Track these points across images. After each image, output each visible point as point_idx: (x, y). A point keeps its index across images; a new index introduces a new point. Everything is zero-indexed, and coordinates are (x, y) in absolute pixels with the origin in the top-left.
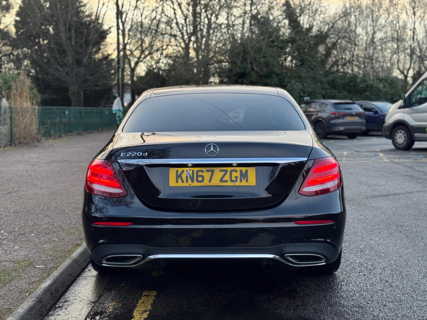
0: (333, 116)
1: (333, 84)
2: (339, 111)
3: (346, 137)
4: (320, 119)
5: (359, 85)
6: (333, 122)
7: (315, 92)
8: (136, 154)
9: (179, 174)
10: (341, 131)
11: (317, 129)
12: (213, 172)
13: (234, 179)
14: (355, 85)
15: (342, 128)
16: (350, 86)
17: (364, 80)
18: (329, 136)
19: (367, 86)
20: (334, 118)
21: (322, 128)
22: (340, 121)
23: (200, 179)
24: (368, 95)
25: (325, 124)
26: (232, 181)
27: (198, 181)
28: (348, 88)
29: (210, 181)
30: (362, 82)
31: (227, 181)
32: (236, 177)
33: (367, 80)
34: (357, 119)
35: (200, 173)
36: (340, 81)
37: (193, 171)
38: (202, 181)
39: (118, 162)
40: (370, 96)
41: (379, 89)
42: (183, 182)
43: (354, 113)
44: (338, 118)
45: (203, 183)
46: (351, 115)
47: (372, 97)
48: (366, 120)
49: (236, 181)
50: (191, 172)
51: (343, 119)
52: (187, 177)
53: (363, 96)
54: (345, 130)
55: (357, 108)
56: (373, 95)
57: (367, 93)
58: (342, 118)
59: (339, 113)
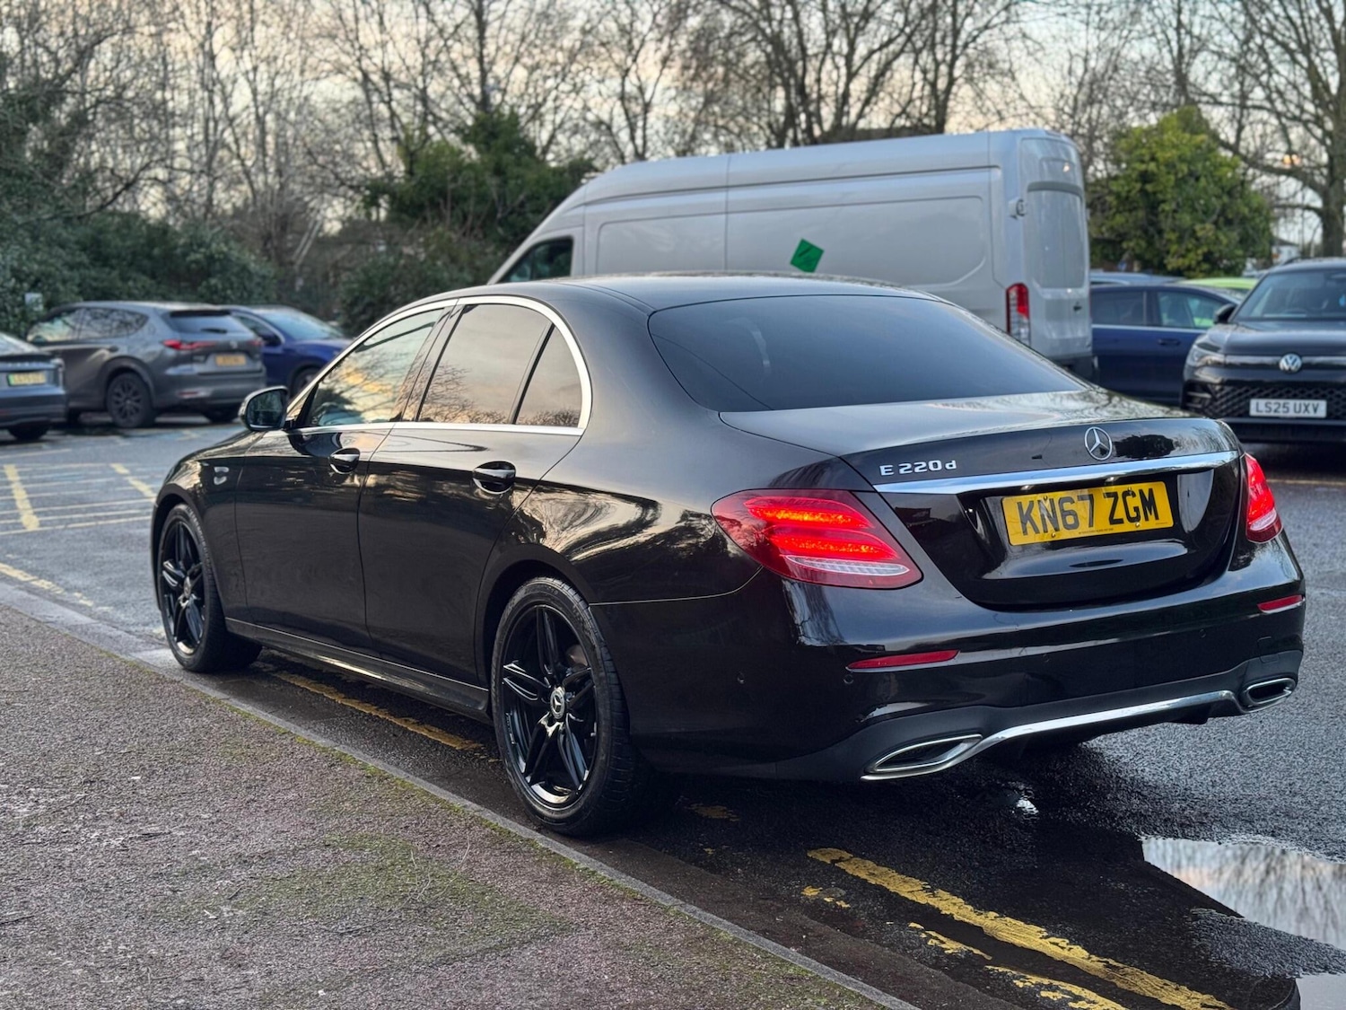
0: (171, 353)
1: (97, 251)
2: (189, 338)
3: (202, 419)
4: (125, 363)
5: (185, 255)
6: (171, 371)
7: (49, 276)
8: (927, 467)
9: (1025, 511)
10: (202, 400)
11: (118, 395)
12: (1091, 498)
13: (1133, 514)
14: (168, 256)
15: (203, 392)
16: (149, 257)
17: (196, 243)
18: (161, 419)
19: (211, 259)
20: (177, 361)
21: (135, 394)
22: (197, 368)
23: (1070, 520)
24: (216, 286)
25: (147, 378)
26: (1131, 520)
27: (1068, 527)
28: (146, 263)
29: (1091, 525)
30: (195, 247)
31: (1120, 521)
32: (1136, 509)
33: (208, 240)
34: (240, 362)
35: (1067, 506)
36: (118, 242)
37: (1052, 501)
38: (1075, 526)
39: (875, 491)
40: (224, 289)
41: (244, 268)
42: (1037, 531)
43: (234, 345)
44: (189, 359)
45: (1079, 530)
46: (227, 350)
47: (229, 292)
48: (265, 363)
49: (1137, 519)
50: (1047, 504)
51: (205, 361)
52: (1042, 516)
53: (201, 289)
54: (215, 396)
55: (236, 329)
56: (232, 288)
57: (213, 281)
58: (202, 358)
59: (192, 344)
